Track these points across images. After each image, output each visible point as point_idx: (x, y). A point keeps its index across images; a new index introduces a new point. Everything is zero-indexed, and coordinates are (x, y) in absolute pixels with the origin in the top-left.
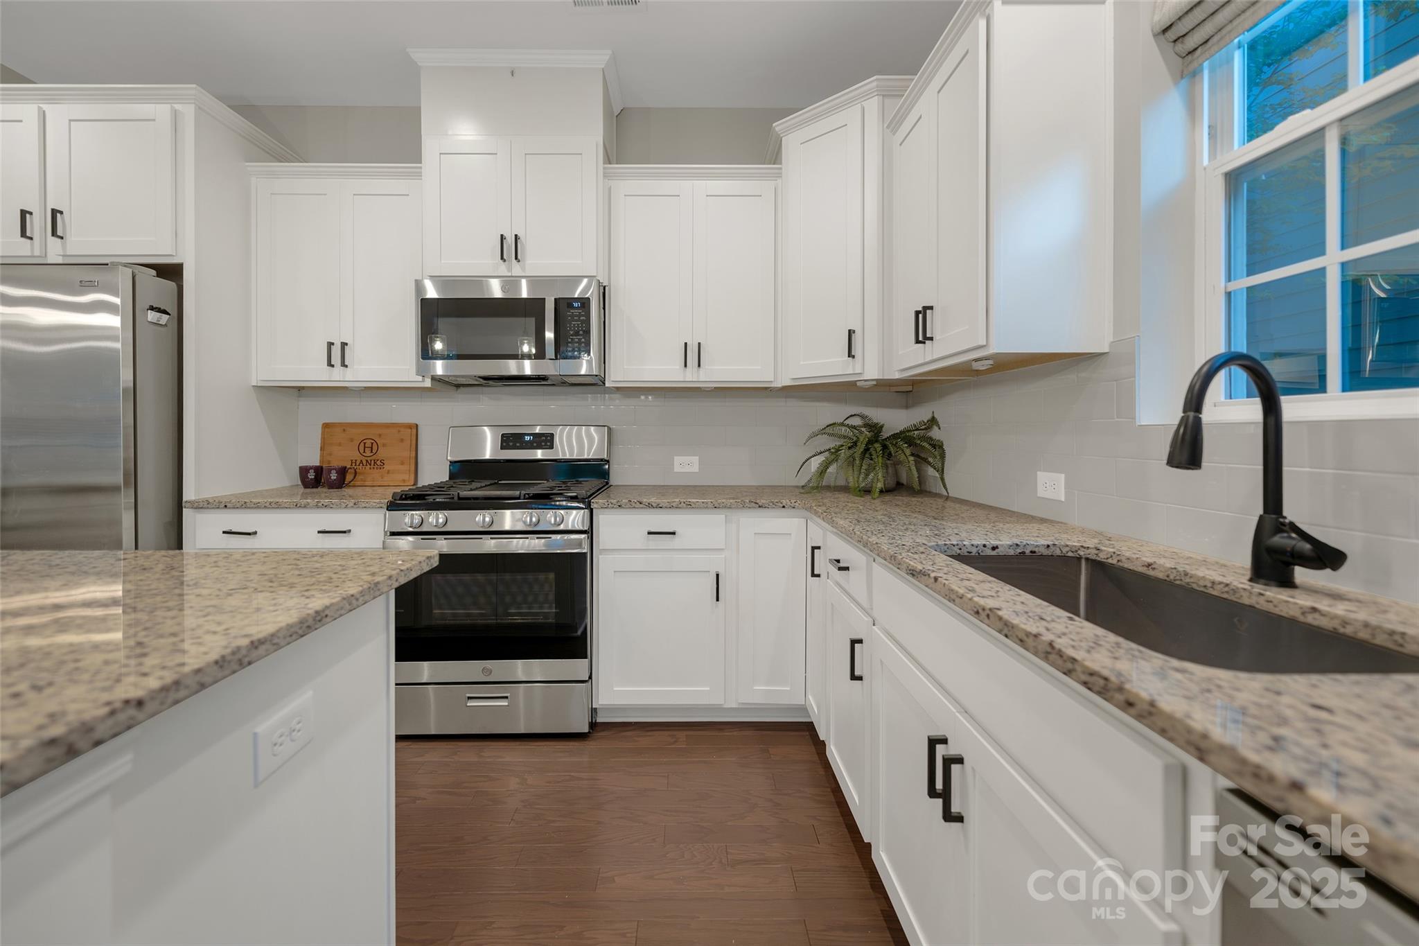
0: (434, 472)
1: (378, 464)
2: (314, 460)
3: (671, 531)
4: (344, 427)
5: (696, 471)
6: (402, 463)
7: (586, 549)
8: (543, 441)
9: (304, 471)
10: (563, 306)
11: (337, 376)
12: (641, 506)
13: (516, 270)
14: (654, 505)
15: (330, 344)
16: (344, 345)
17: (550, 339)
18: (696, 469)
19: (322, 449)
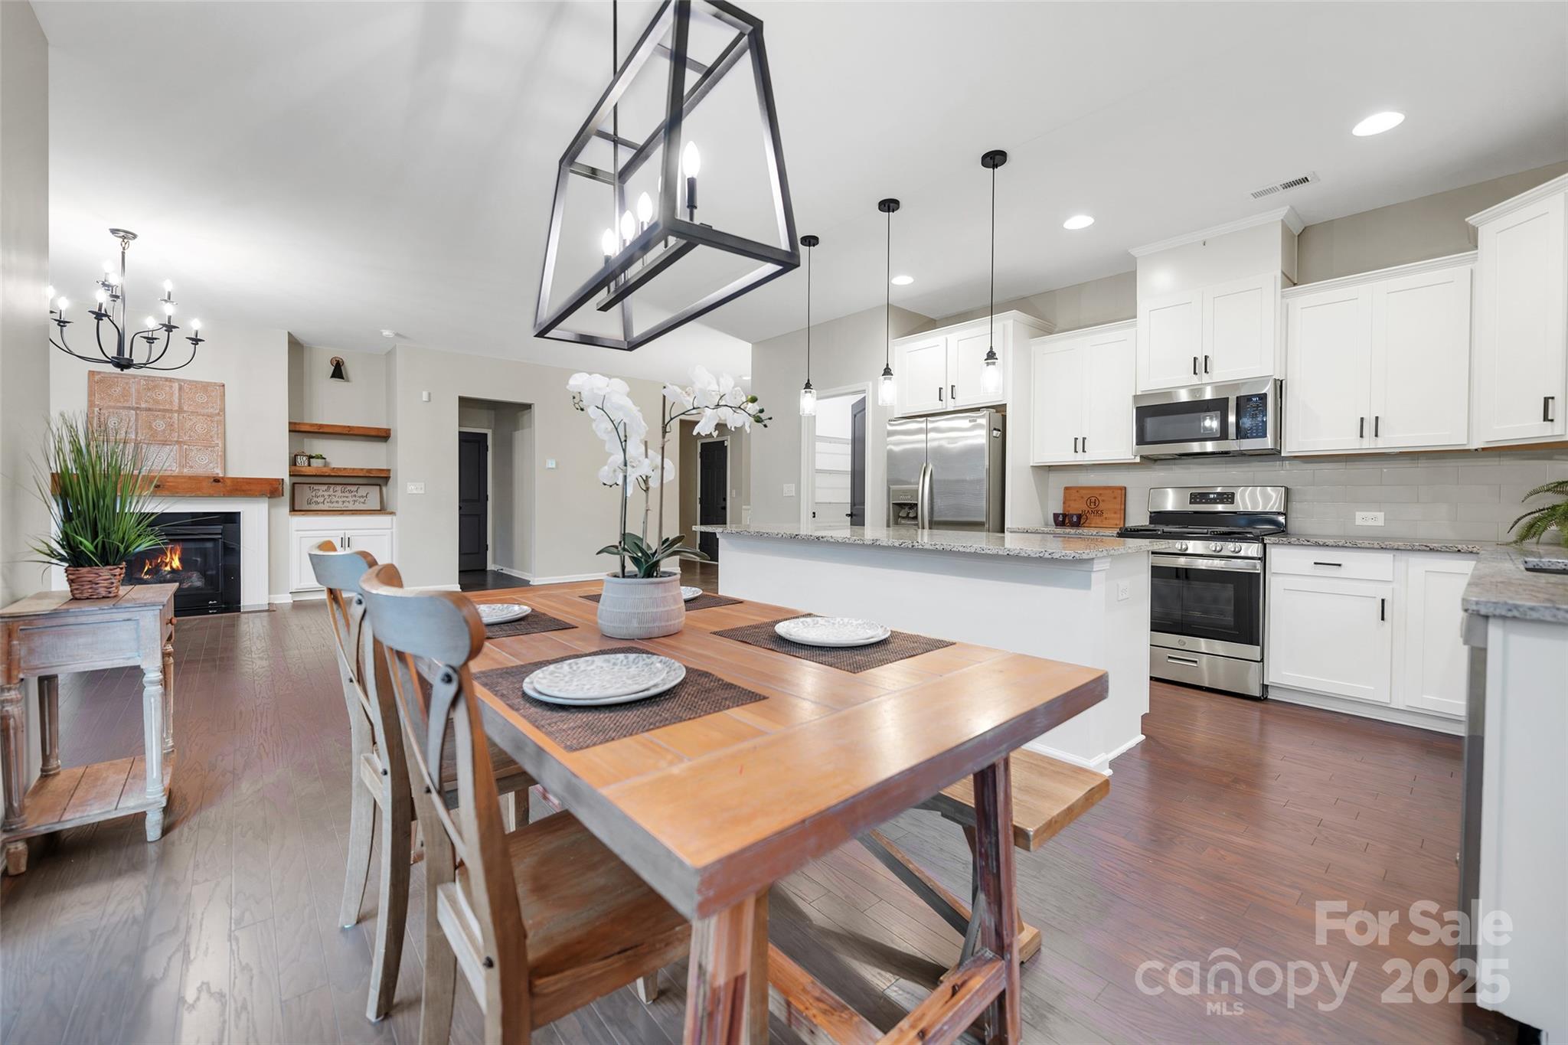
0: (1138, 517)
1: (1099, 513)
2: (1060, 511)
3: (1337, 563)
4: (1078, 489)
5: (1380, 524)
6: (1115, 513)
7: (1259, 570)
8: (1225, 498)
9: (1056, 516)
10: (1242, 402)
11: (1081, 458)
12: (1309, 543)
13: (1206, 378)
14: (1321, 543)
15: (1076, 439)
16: (1084, 439)
17: (1232, 424)
18: (1381, 522)
19: (1064, 503)
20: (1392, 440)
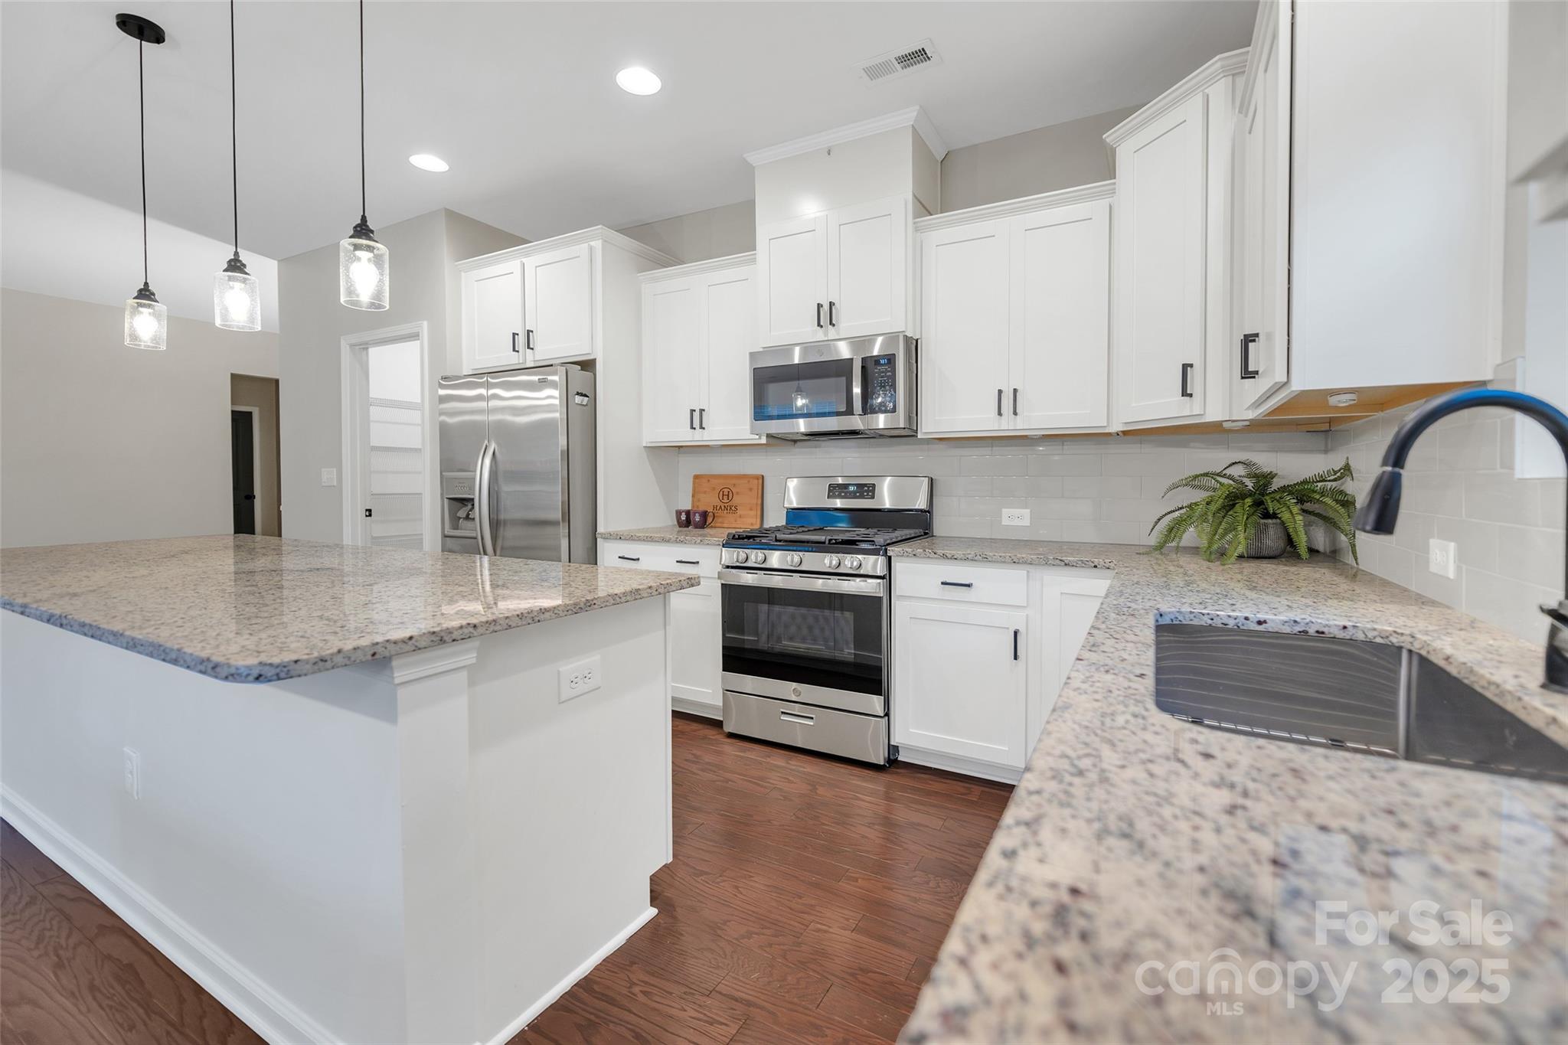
0: (775, 519)
1: (732, 509)
2: (687, 505)
3: (967, 583)
4: (709, 478)
5: (1028, 525)
6: (751, 509)
7: (881, 593)
8: (866, 491)
9: (679, 513)
10: (870, 365)
11: (698, 437)
12: (936, 556)
13: (832, 333)
14: (949, 556)
15: (693, 411)
16: (702, 411)
17: (857, 394)
18: (1026, 522)
19: (693, 496)
20: (1034, 419)
